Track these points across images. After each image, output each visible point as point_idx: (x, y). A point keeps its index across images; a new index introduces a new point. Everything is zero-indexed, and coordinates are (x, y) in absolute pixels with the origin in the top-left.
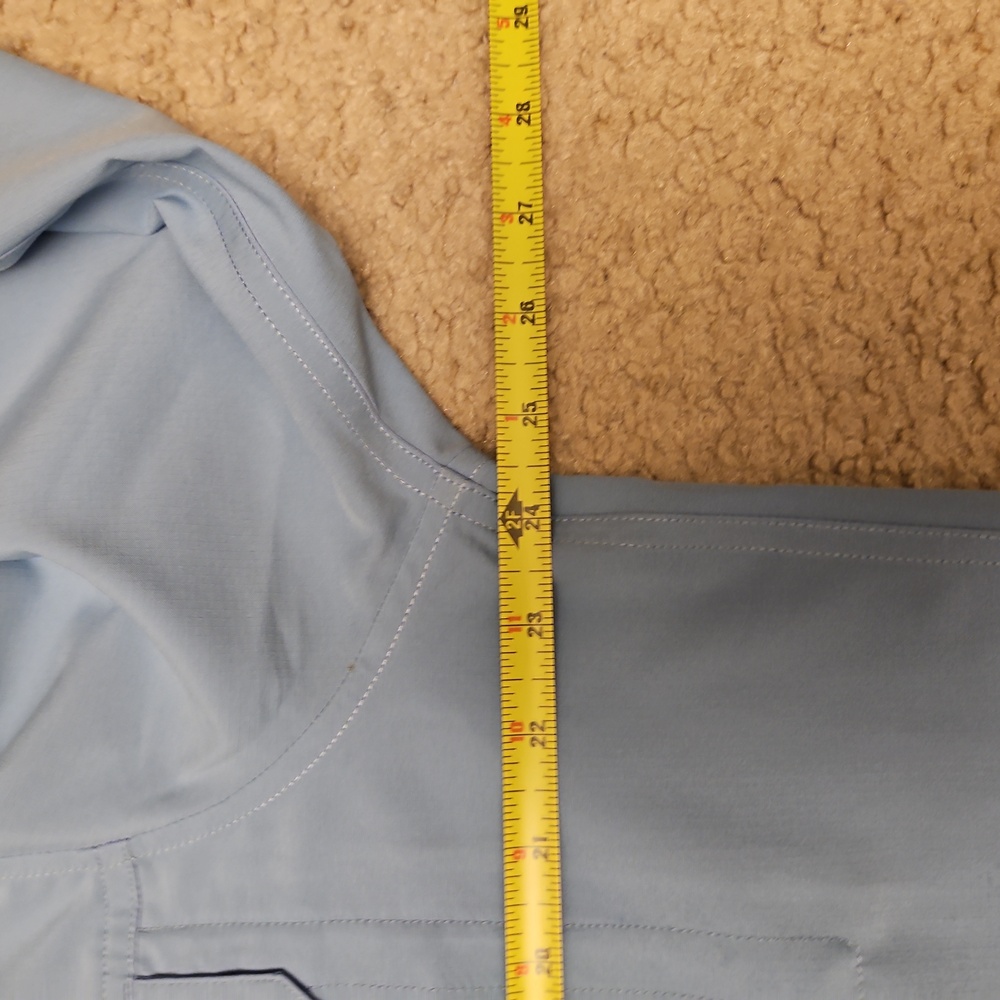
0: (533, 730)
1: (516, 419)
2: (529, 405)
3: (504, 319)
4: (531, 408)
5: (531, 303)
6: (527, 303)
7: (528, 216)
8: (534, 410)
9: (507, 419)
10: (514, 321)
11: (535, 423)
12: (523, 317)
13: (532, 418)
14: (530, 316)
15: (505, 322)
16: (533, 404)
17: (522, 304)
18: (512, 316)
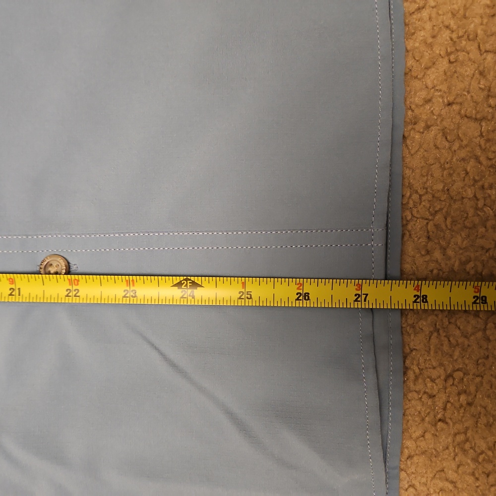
0: (75, 290)
1: (243, 288)
2: (251, 295)
3: (300, 283)
4: (249, 296)
5: (308, 299)
6: (308, 297)
7: (359, 299)
8: (248, 298)
9: (243, 283)
10: (298, 289)
11: (240, 298)
12: (300, 293)
13: (243, 297)
14: (301, 298)
15: (298, 284)
16: (251, 298)
17: (308, 294)
18: (302, 287)
